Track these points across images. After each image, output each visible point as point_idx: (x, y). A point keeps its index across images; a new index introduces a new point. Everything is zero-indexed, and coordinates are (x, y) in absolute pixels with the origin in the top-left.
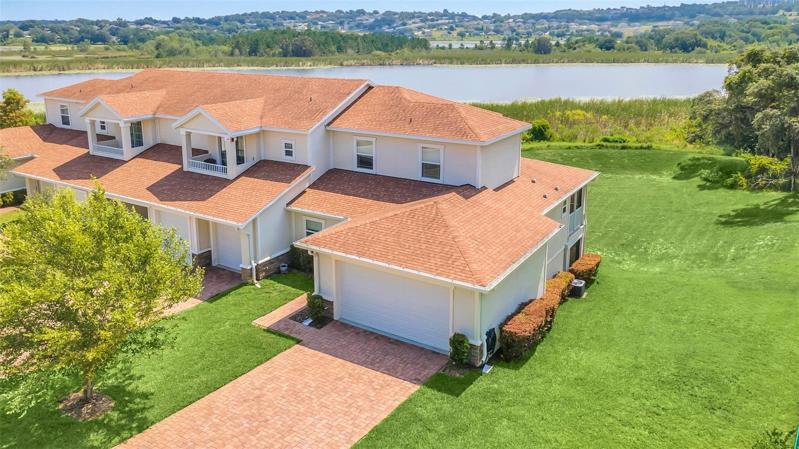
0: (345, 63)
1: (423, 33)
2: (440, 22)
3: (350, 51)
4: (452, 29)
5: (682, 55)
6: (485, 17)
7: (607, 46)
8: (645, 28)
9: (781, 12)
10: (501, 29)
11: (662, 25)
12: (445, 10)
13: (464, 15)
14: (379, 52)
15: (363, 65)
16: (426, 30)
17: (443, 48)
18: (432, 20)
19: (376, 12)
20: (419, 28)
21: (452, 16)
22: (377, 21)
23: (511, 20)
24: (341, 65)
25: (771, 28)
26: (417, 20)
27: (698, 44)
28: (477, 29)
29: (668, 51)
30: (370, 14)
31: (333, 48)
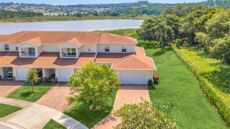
0: (17, 21)
1: (37, 11)
2: (42, 7)
3: (16, 17)
4: (47, 9)
5: (114, 17)
6: (57, 6)
7: (96, 15)
8: (102, 10)
9: (131, 6)
10: (63, 10)
11: (107, 9)
12: (43, 4)
13: (50, 5)
14: (28, 18)
15: (24, 22)
16: (38, 10)
17: (48, 16)
18: (39, 7)
19: (17, 3)
20: (35, 9)
21: (46, 5)
22: (18, 6)
23: (65, 7)
24: (15, 22)
25: (131, 11)
26: (34, 7)
27: (118, 14)
28: (55, 9)
29: (112, 16)
30: (15, 4)
31: (9, 16)
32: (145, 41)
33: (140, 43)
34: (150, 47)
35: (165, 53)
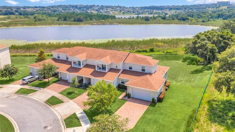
0: (93, 24)
1: (113, 12)
2: (117, 9)
3: (94, 20)
4: (121, 11)
5: (183, 22)
6: (130, 8)
7: (164, 18)
8: (173, 12)
9: (207, 8)
10: (135, 11)
11: (178, 11)
12: (119, 5)
13: (124, 7)
14: (102, 20)
15: (98, 24)
16: (113, 11)
17: (120, 18)
18: (115, 8)
19: (98, 6)
20: (111, 11)
21: (121, 7)
22: (99, 8)
23: (137, 9)
24: (92, 24)
25: (204, 14)
26: (111, 8)
27: (187, 19)
28: (128, 11)
29: (180, 20)
30: (96, 6)
31: (89, 19)
32: (193, 56)
33: (187, 57)
34: (193, 63)
35: (203, 72)
